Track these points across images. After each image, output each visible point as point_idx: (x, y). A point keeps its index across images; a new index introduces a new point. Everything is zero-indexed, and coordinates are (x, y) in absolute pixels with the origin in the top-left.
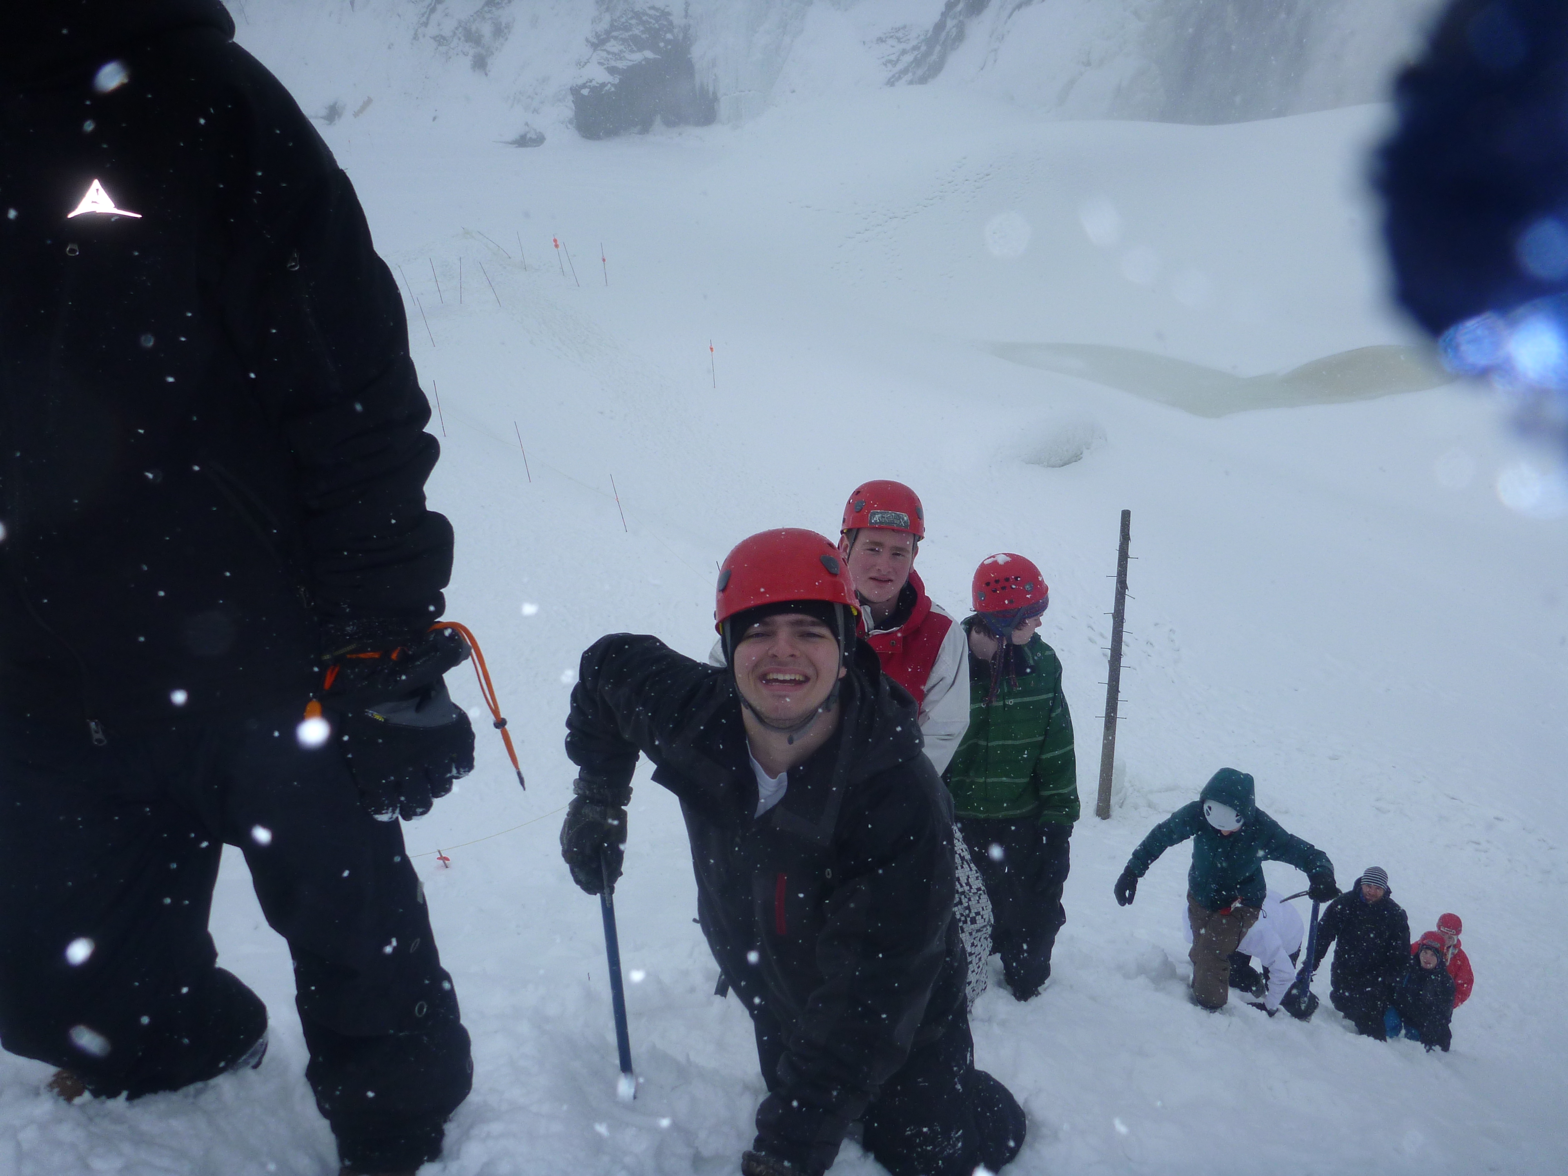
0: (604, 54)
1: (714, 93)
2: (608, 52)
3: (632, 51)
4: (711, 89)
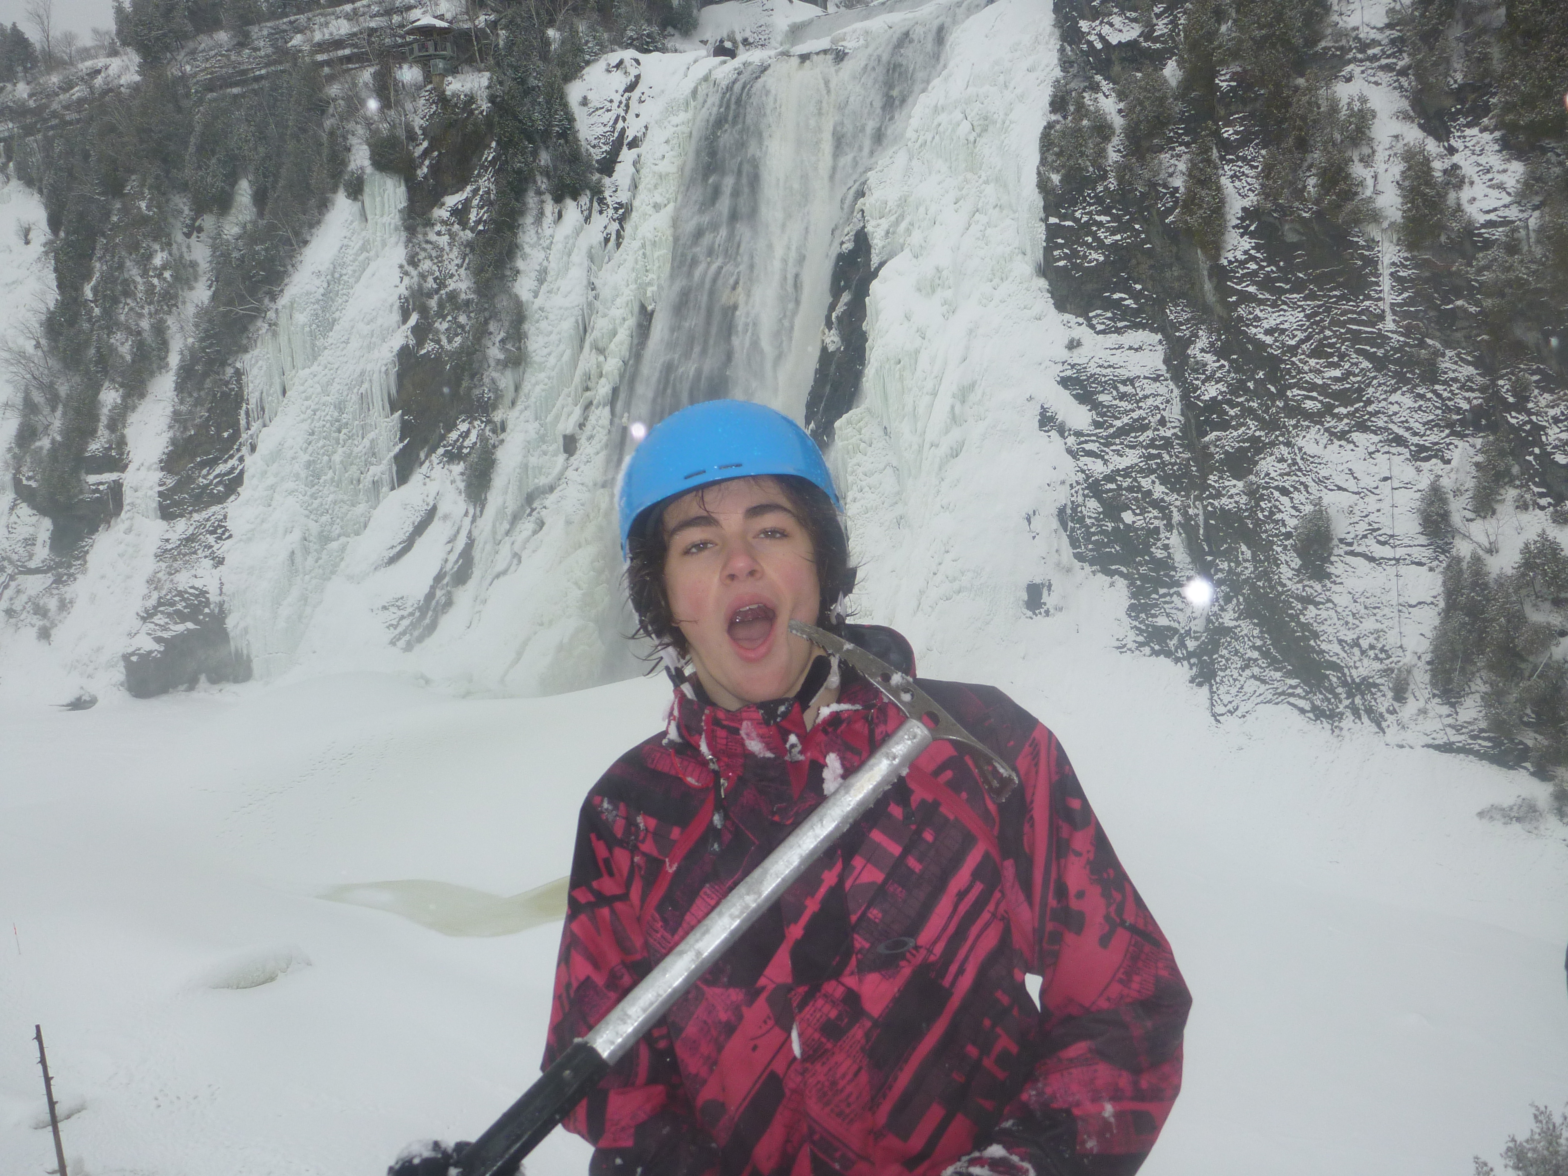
0: (152, 626)
1: (248, 656)
2: (156, 625)
3: (176, 623)
4: (245, 652)
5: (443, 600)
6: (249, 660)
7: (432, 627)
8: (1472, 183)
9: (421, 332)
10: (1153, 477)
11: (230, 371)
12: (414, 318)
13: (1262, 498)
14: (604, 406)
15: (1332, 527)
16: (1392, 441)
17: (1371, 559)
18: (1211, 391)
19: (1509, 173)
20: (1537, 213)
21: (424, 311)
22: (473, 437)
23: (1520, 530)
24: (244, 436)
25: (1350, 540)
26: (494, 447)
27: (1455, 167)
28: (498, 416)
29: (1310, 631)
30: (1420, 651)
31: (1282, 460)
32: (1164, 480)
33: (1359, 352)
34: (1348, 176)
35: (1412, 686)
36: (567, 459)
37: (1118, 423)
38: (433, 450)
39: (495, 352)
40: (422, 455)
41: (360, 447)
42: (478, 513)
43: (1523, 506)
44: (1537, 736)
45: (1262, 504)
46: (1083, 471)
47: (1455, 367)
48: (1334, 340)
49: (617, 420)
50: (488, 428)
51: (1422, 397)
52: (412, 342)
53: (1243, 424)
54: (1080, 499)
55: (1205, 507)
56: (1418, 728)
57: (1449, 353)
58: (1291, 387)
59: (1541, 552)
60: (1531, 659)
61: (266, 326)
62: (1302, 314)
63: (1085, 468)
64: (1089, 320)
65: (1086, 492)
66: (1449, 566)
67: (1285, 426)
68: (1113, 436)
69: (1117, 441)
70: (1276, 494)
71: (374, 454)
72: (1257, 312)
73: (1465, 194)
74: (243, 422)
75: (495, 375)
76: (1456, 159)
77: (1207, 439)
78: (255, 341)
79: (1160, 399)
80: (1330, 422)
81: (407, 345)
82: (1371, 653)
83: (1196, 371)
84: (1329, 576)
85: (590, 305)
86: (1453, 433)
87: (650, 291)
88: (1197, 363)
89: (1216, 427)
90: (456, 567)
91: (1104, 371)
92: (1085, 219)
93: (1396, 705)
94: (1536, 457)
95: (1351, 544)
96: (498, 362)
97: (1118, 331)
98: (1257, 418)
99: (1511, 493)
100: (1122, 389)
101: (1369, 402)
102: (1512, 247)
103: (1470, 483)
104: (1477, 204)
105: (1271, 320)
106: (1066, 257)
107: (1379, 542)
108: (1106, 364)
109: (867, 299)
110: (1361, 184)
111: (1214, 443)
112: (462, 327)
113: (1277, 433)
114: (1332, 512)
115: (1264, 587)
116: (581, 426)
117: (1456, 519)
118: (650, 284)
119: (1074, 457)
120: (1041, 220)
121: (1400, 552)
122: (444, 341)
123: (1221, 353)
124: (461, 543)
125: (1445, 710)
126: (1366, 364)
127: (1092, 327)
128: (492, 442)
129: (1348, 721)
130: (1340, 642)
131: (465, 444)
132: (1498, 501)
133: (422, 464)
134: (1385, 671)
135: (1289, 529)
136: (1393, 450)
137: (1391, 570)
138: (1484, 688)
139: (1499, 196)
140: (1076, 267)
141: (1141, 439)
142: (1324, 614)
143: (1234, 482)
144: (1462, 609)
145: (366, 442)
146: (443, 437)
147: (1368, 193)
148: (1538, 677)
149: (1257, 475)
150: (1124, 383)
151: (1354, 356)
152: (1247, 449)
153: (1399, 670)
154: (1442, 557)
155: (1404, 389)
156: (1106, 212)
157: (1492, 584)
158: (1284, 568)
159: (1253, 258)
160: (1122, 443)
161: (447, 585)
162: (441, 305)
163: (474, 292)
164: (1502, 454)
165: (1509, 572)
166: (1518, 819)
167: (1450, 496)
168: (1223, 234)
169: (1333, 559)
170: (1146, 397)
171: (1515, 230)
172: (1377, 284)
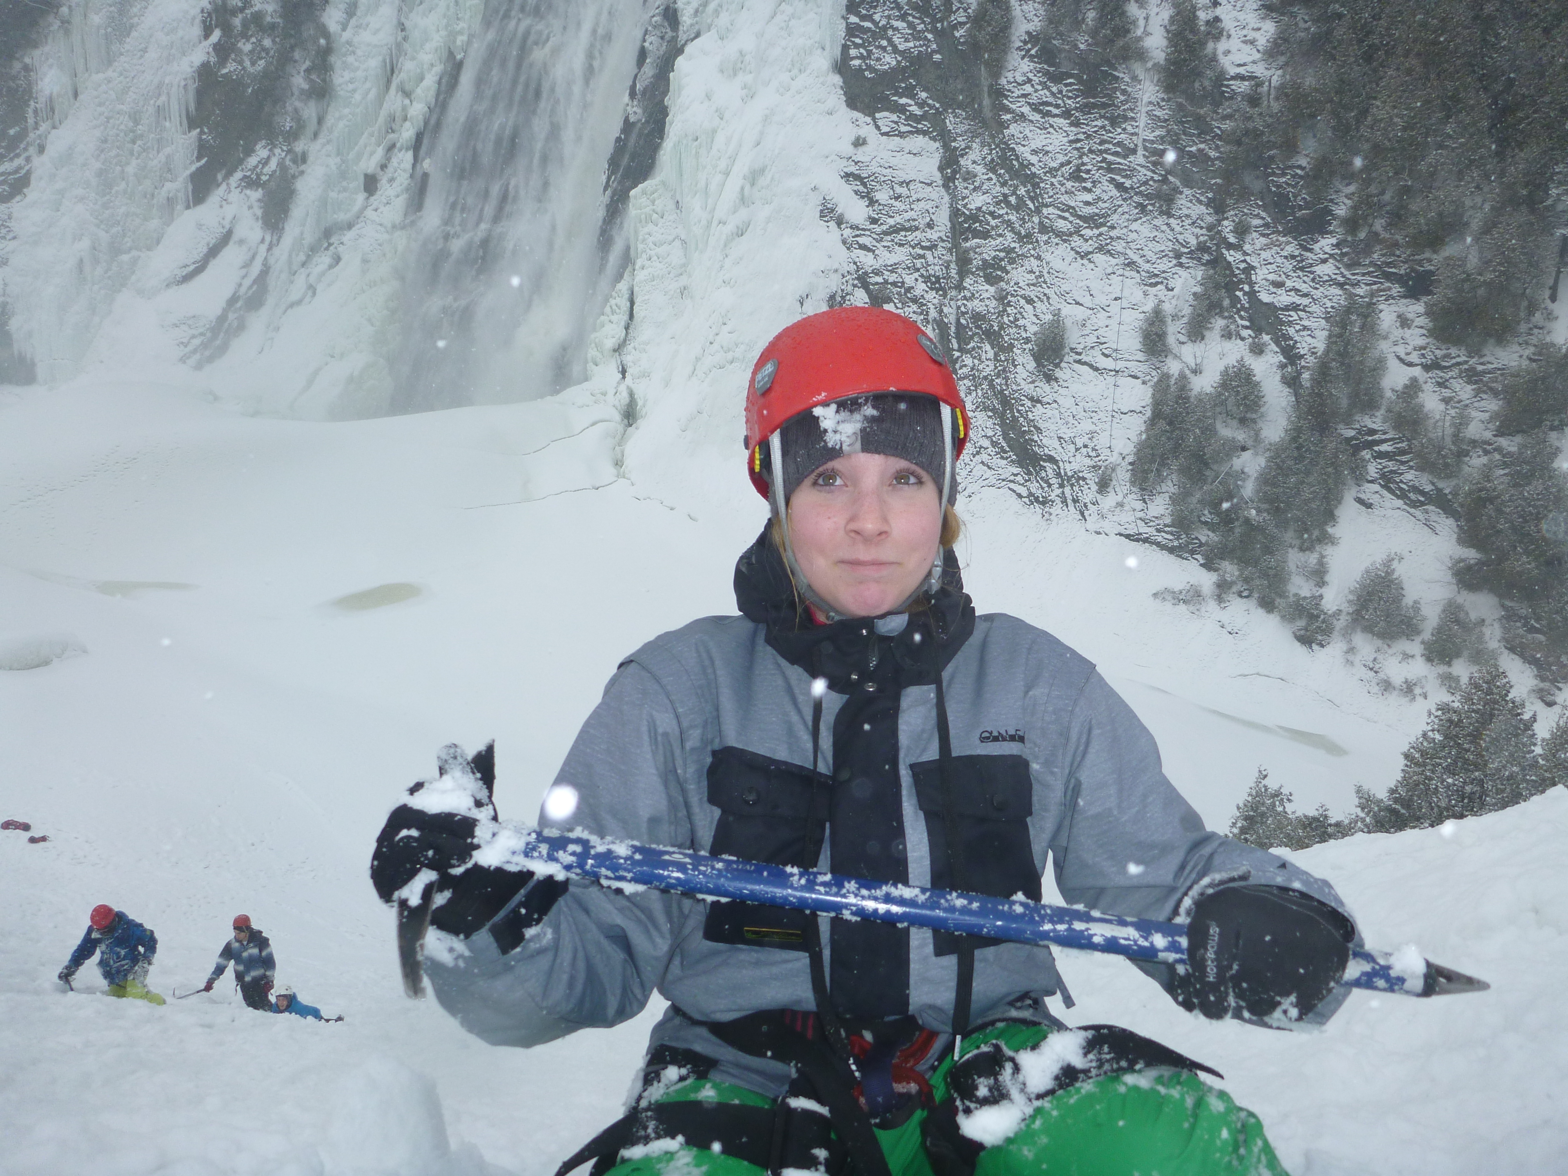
5: (235, 324)
6: (33, 364)
7: (223, 349)
8: (1229, 36)
9: (223, 51)
10: (916, 275)
11: (17, 66)
12: (216, 35)
13: (1009, 304)
14: (407, 149)
15: (1066, 336)
16: (1128, 265)
17: (1096, 369)
18: (977, 201)
19: (1262, 31)
20: (1280, 72)
21: (227, 29)
22: (273, 164)
23: (1222, 355)
24: (32, 136)
25: (1079, 350)
26: (294, 177)
27: (1217, 19)
28: (299, 146)
29: (1035, 427)
30: (1125, 453)
31: (1032, 272)
32: (927, 279)
33: (1112, 180)
34: (1123, 13)
35: (1114, 482)
36: (368, 198)
37: (891, 222)
38: (229, 174)
39: (299, 81)
40: (220, 177)
41: (155, 162)
42: (275, 241)
43: (1227, 335)
44: (1210, 533)
45: (1008, 309)
46: (855, 263)
47: (1190, 205)
48: (1088, 167)
49: (418, 166)
50: (289, 157)
51: (1157, 228)
52: (213, 60)
53: (1000, 235)
54: (850, 288)
55: (959, 308)
56: (1114, 519)
57: (1187, 191)
58: (1047, 206)
59: (1238, 374)
60: (1215, 467)
61: (58, 23)
62: (1066, 139)
63: (857, 260)
64: (874, 119)
65: (856, 282)
66: (1160, 381)
67: (1037, 241)
68: (885, 233)
69: (889, 238)
70: (1022, 302)
71: (169, 170)
72: (1027, 132)
73: (1222, 46)
74: (31, 121)
75: (298, 104)
76: (1219, 11)
77: (968, 245)
78: (46, 37)
79: (931, 204)
80: (1077, 242)
81: (208, 62)
82: (1084, 450)
83: (965, 180)
84: (1056, 380)
85: (398, 45)
86: (1181, 265)
87: (461, 40)
88: (968, 173)
89: (977, 234)
90: (251, 292)
91: (884, 172)
92: (883, 22)
93: (1099, 496)
94: (1245, 294)
95: (1080, 354)
96: (302, 91)
97: (901, 135)
98: (1013, 230)
99: (1219, 323)
100: (899, 190)
101: (1113, 227)
102: (1254, 100)
103: (1187, 311)
104: (1230, 57)
105: (1038, 140)
106: (861, 57)
107: (1103, 354)
108: (887, 165)
109: (671, 74)
110: (1134, 22)
111: (973, 249)
112: (266, 50)
113: (1030, 246)
114: (1068, 323)
115: (1001, 385)
116: (383, 167)
117: (1171, 340)
118: (461, 33)
119: (848, 249)
120: (843, 17)
121: (1120, 365)
122: (247, 63)
123: (992, 167)
124: (256, 268)
125: (1139, 505)
126: (1115, 192)
127: (878, 128)
128: (292, 171)
129: (1057, 508)
130: (1060, 438)
131: (265, 170)
132: (1208, 329)
133: (219, 185)
134: (1094, 467)
135: (1028, 335)
136: (1127, 274)
137: (1111, 380)
138: (1173, 489)
139: (1251, 52)
140: (870, 68)
141: (909, 238)
142: (1049, 413)
143: (987, 287)
144: (1165, 419)
145: (162, 157)
146: (241, 161)
147: (1139, 32)
148: (1220, 483)
149: (1008, 283)
150: (901, 184)
151: (1107, 183)
152: (1002, 260)
153: (1106, 467)
154: (1154, 373)
155: (1144, 219)
156: (903, 17)
157: (1192, 400)
158: (1020, 369)
159: (1029, 81)
160: (893, 241)
161: (240, 308)
162: (245, 24)
163: (280, 16)
164: (1217, 287)
165: (1209, 390)
166: (1185, 602)
167: (1169, 320)
168: (1006, 53)
169: (1063, 365)
170: (918, 200)
171: (1258, 85)
172: (1133, 119)
